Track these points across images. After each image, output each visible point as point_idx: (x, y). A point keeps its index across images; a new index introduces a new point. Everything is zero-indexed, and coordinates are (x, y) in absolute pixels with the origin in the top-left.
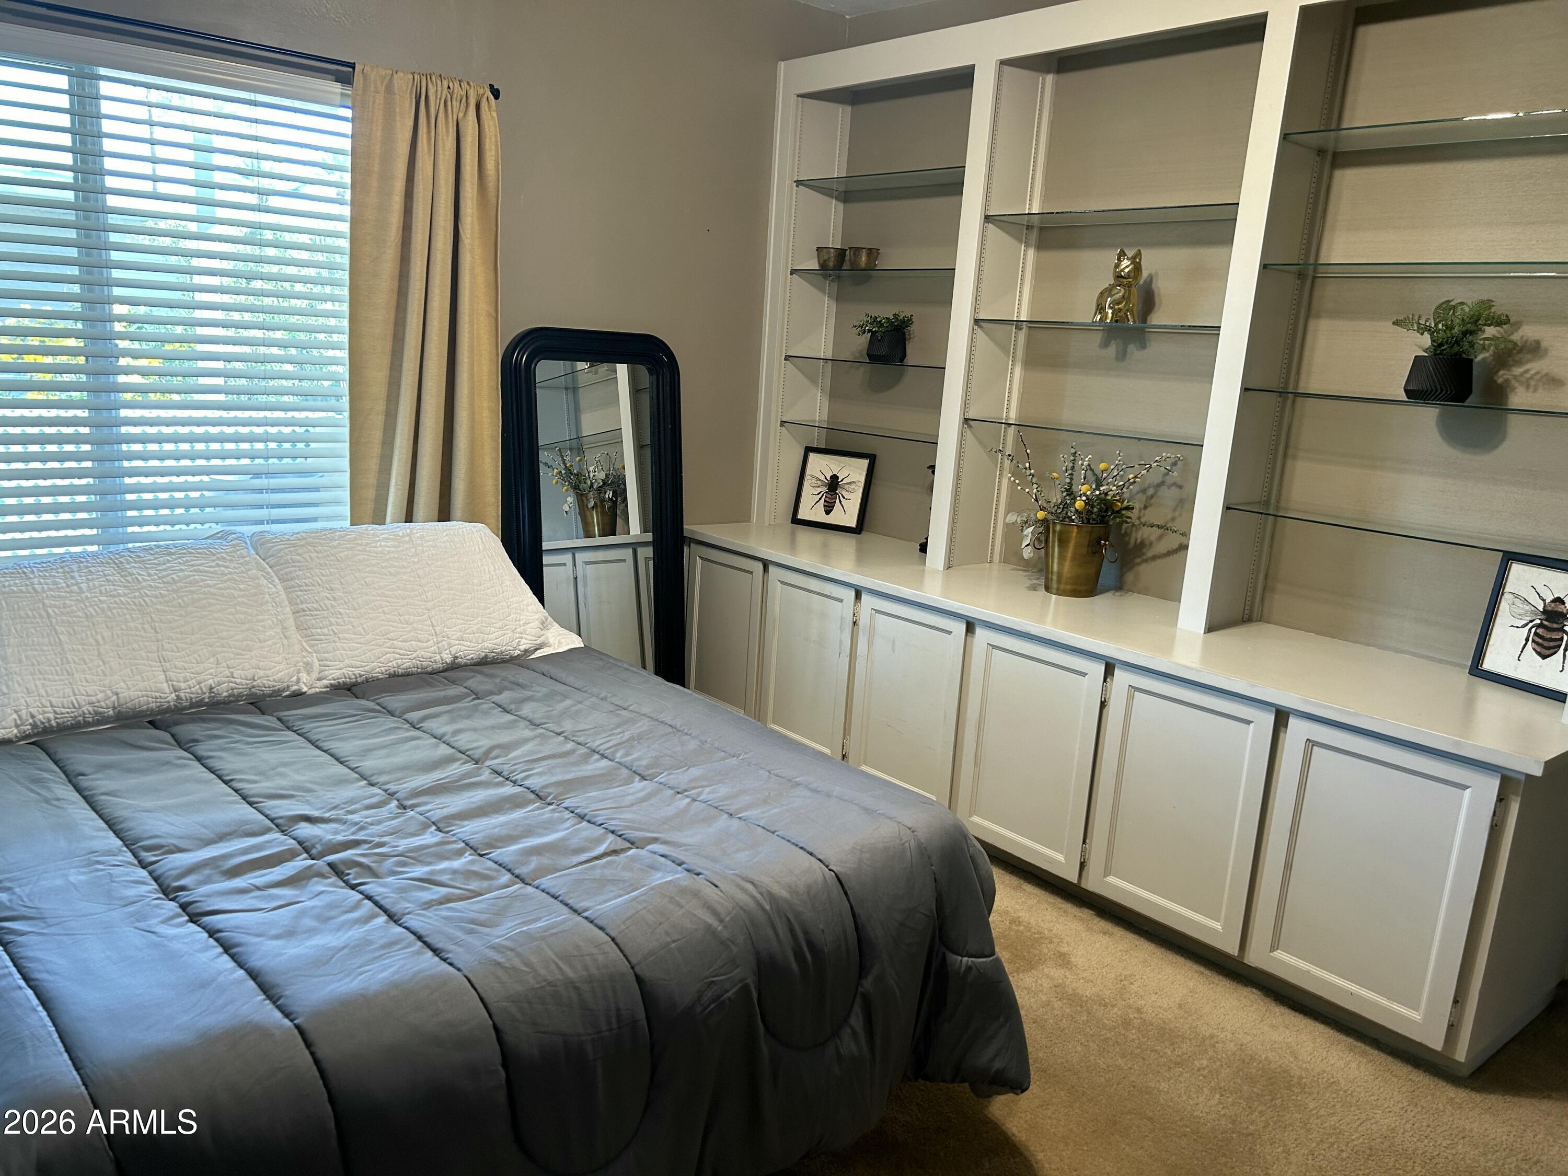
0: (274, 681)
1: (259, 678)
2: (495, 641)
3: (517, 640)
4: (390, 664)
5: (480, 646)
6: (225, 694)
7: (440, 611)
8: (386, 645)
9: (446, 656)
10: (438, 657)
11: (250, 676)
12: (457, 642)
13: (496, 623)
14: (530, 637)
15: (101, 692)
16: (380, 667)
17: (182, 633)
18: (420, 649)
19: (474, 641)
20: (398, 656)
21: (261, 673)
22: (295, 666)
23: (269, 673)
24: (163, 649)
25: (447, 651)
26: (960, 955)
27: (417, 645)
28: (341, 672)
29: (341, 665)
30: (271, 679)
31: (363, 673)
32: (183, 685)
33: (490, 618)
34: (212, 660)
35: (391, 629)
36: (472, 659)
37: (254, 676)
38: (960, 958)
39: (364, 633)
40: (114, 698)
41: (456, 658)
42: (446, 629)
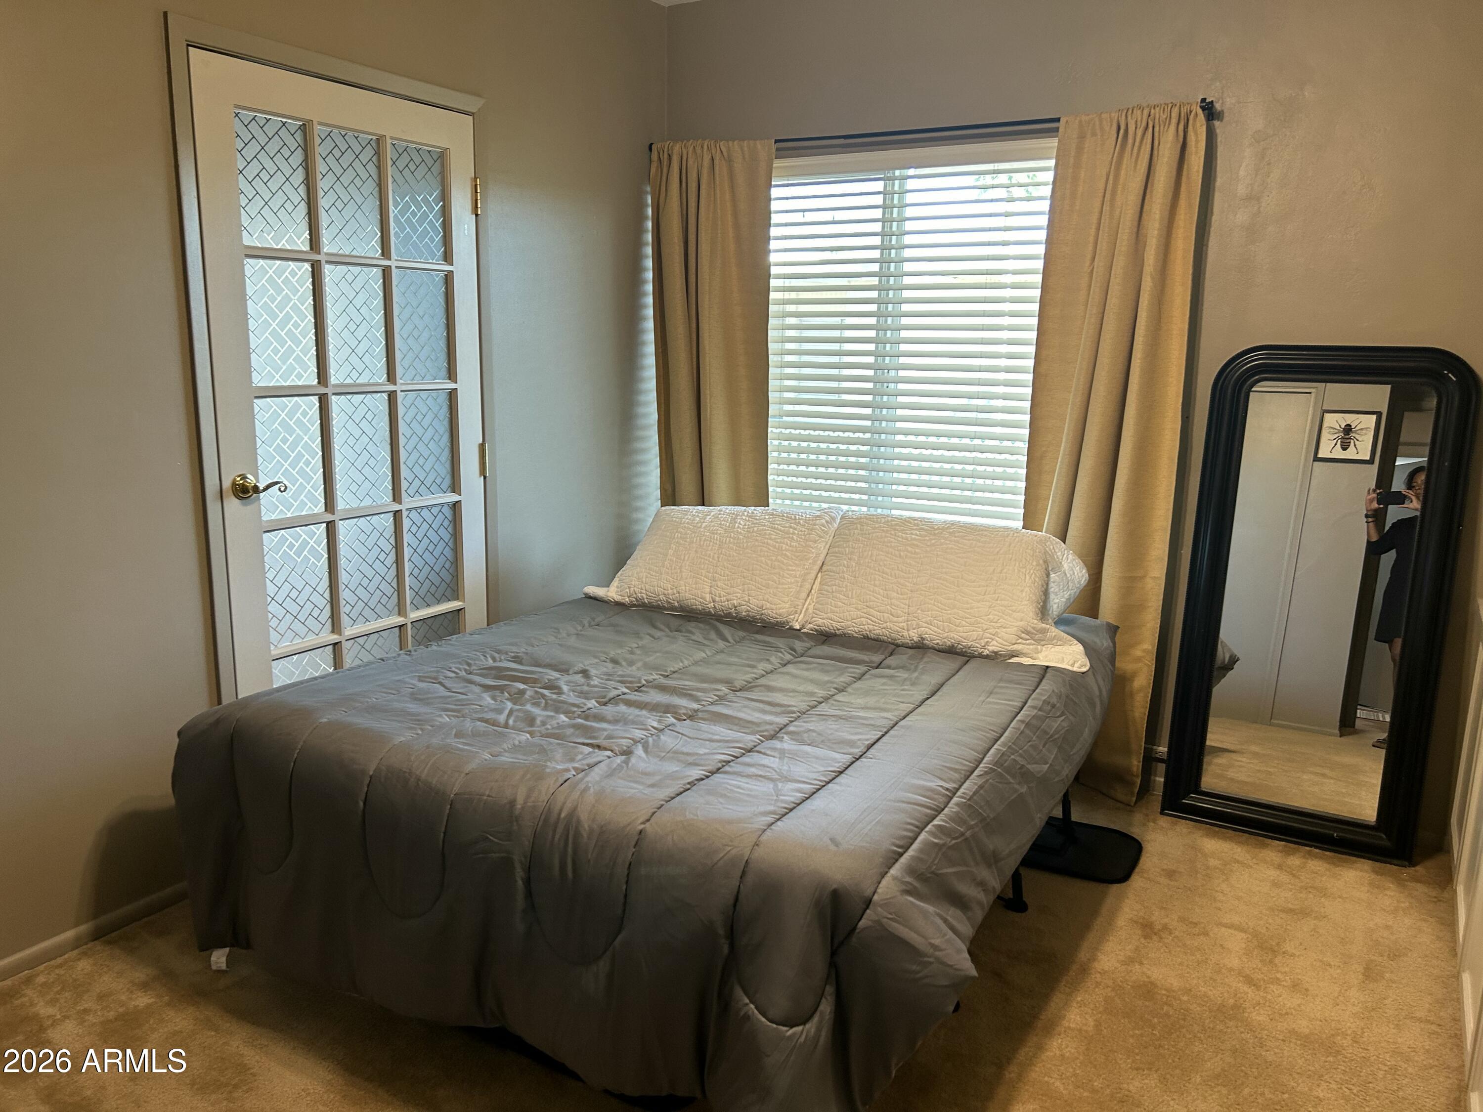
0: (776, 613)
1: (767, 609)
2: (961, 634)
3: (986, 640)
4: (862, 627)
5: (946, 635)
6: (744, 613)
7: (921, 594)
8: (863, 611)
9: (913, 634)
10: (905, 634)
11: (759, 606)
12: (925, 625)
13: (968, 618)
14: (1000, 640)
15: (672, 589)
16: (854, 627)
17: (732, 565)
18: (891, 622)
19: (941, 628)
20: (870, 622)
21: (768, 605)
22: (795, 608)
23: (774, 607)
24: (716, 573)
25: (915, 631)
26: (748, 998)
27: (888, 617)
28: (822, 621)
29: (825, 616)
30: (774, 612)
31: (839, 627)
32: (717, 599)
33: (965, 612)
34: (740, 587)
35: (873, 598)
36: (938, 644)
37: (763, 606)
38: (747, 1001)
39: (850, 596)
40: (677, 595)
41: (923, 639)
42: (919, 611)
